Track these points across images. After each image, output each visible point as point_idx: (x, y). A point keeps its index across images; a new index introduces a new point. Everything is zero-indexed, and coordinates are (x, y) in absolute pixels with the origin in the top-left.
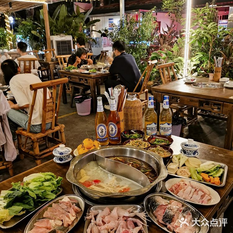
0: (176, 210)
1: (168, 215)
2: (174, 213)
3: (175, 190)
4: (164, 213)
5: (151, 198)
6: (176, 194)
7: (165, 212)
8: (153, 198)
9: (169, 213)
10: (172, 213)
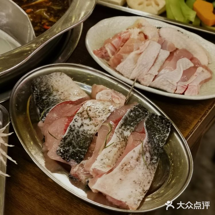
0: (104, 117)
1: (78, 137)
2: (97, 128)
3: (113, 54)
4: (65, 130)
5: (39, 80)
6: (114, 66)
7: (68, 128)
8: (44, 80)
9: (81, 129)
10: (90, 128)
